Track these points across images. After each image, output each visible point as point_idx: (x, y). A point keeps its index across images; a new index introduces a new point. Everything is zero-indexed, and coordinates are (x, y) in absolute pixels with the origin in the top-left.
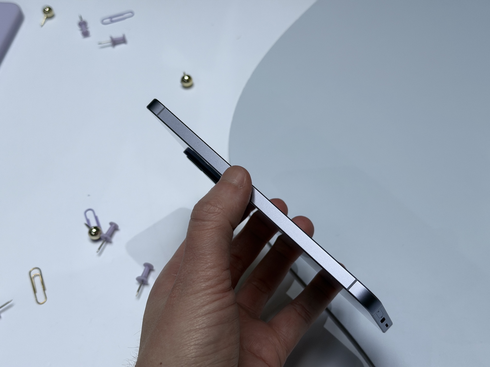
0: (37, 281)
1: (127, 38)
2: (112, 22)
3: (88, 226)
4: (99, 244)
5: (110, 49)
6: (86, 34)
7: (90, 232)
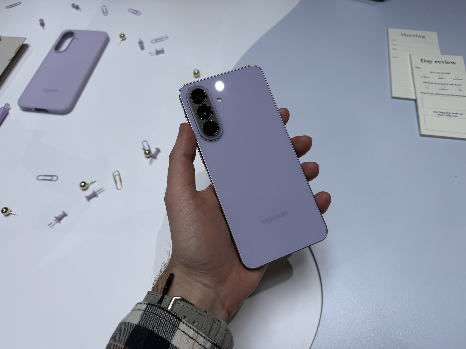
0: (117, 178)
1: (165, 50)
2: (156, 42)
3: (144, 149)
4: (150, 159)
5: (156, 56)
6: (142, 48)
7: (145, 153)
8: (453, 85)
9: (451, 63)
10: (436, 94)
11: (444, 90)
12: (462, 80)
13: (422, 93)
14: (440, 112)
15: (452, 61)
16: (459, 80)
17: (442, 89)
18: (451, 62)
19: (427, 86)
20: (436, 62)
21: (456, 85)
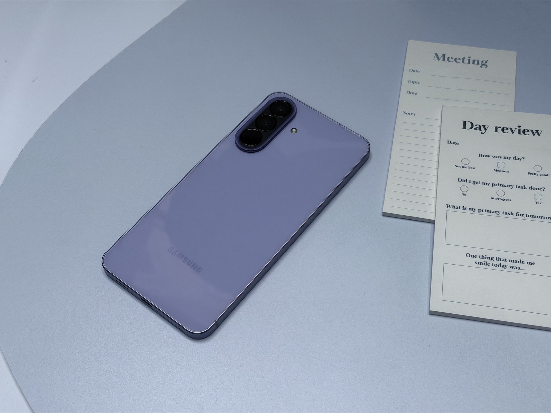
8: (525, 187)
9: (530, 132)
10: (480, 211)
11: (503, 200)
12: (547, 175)
13: (449, 206)
14: (482, 257)
15: (535, 129)
16: (541, 175)
17: (497, 199)
18: (532, 131)
19: (464, 189)
20: (496, 128)
21: (531, 188)
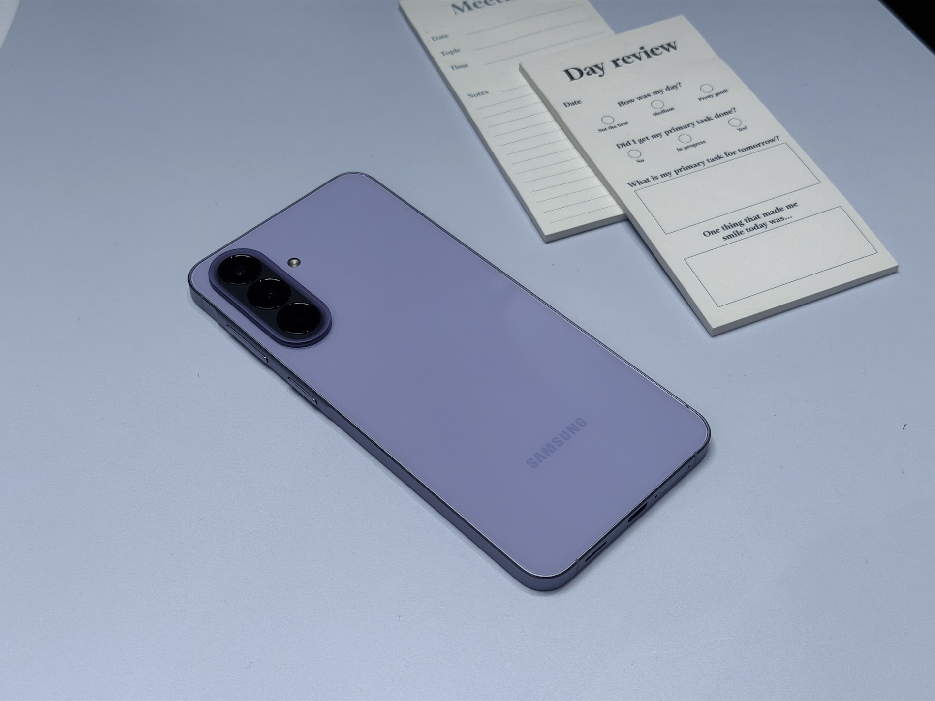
8: (709, 119)
9: (662, 50)
10: (677, 172)
11: (695, 145)
12: (725, 91)
13: (632, 184)
14: (726, 227)
15: (664, 42)
16: (717, 95)
17: (686, 148)
18: (662, 47)
19: (635, 154)
20: (615, 62)
21: (717, 116)
